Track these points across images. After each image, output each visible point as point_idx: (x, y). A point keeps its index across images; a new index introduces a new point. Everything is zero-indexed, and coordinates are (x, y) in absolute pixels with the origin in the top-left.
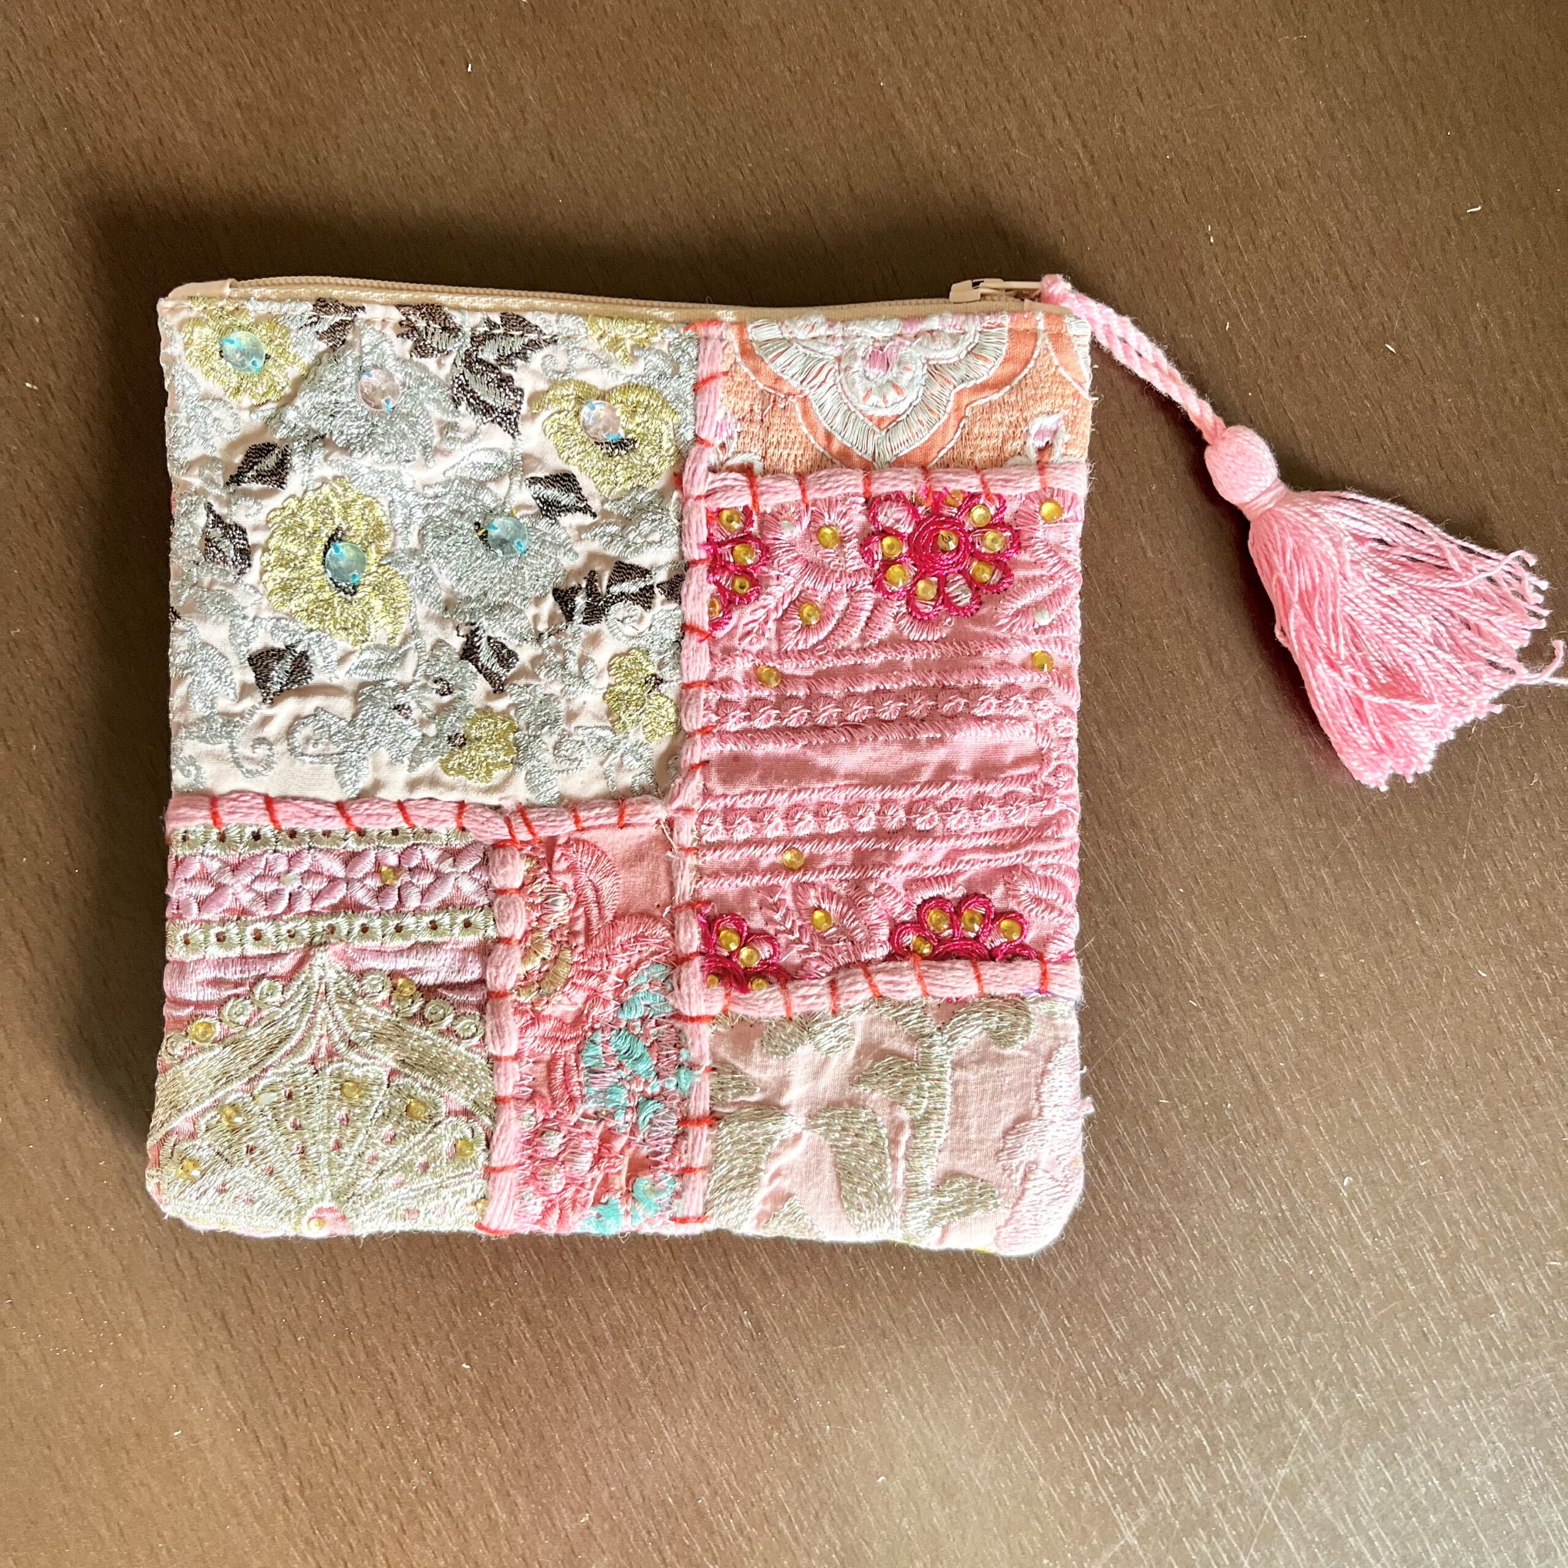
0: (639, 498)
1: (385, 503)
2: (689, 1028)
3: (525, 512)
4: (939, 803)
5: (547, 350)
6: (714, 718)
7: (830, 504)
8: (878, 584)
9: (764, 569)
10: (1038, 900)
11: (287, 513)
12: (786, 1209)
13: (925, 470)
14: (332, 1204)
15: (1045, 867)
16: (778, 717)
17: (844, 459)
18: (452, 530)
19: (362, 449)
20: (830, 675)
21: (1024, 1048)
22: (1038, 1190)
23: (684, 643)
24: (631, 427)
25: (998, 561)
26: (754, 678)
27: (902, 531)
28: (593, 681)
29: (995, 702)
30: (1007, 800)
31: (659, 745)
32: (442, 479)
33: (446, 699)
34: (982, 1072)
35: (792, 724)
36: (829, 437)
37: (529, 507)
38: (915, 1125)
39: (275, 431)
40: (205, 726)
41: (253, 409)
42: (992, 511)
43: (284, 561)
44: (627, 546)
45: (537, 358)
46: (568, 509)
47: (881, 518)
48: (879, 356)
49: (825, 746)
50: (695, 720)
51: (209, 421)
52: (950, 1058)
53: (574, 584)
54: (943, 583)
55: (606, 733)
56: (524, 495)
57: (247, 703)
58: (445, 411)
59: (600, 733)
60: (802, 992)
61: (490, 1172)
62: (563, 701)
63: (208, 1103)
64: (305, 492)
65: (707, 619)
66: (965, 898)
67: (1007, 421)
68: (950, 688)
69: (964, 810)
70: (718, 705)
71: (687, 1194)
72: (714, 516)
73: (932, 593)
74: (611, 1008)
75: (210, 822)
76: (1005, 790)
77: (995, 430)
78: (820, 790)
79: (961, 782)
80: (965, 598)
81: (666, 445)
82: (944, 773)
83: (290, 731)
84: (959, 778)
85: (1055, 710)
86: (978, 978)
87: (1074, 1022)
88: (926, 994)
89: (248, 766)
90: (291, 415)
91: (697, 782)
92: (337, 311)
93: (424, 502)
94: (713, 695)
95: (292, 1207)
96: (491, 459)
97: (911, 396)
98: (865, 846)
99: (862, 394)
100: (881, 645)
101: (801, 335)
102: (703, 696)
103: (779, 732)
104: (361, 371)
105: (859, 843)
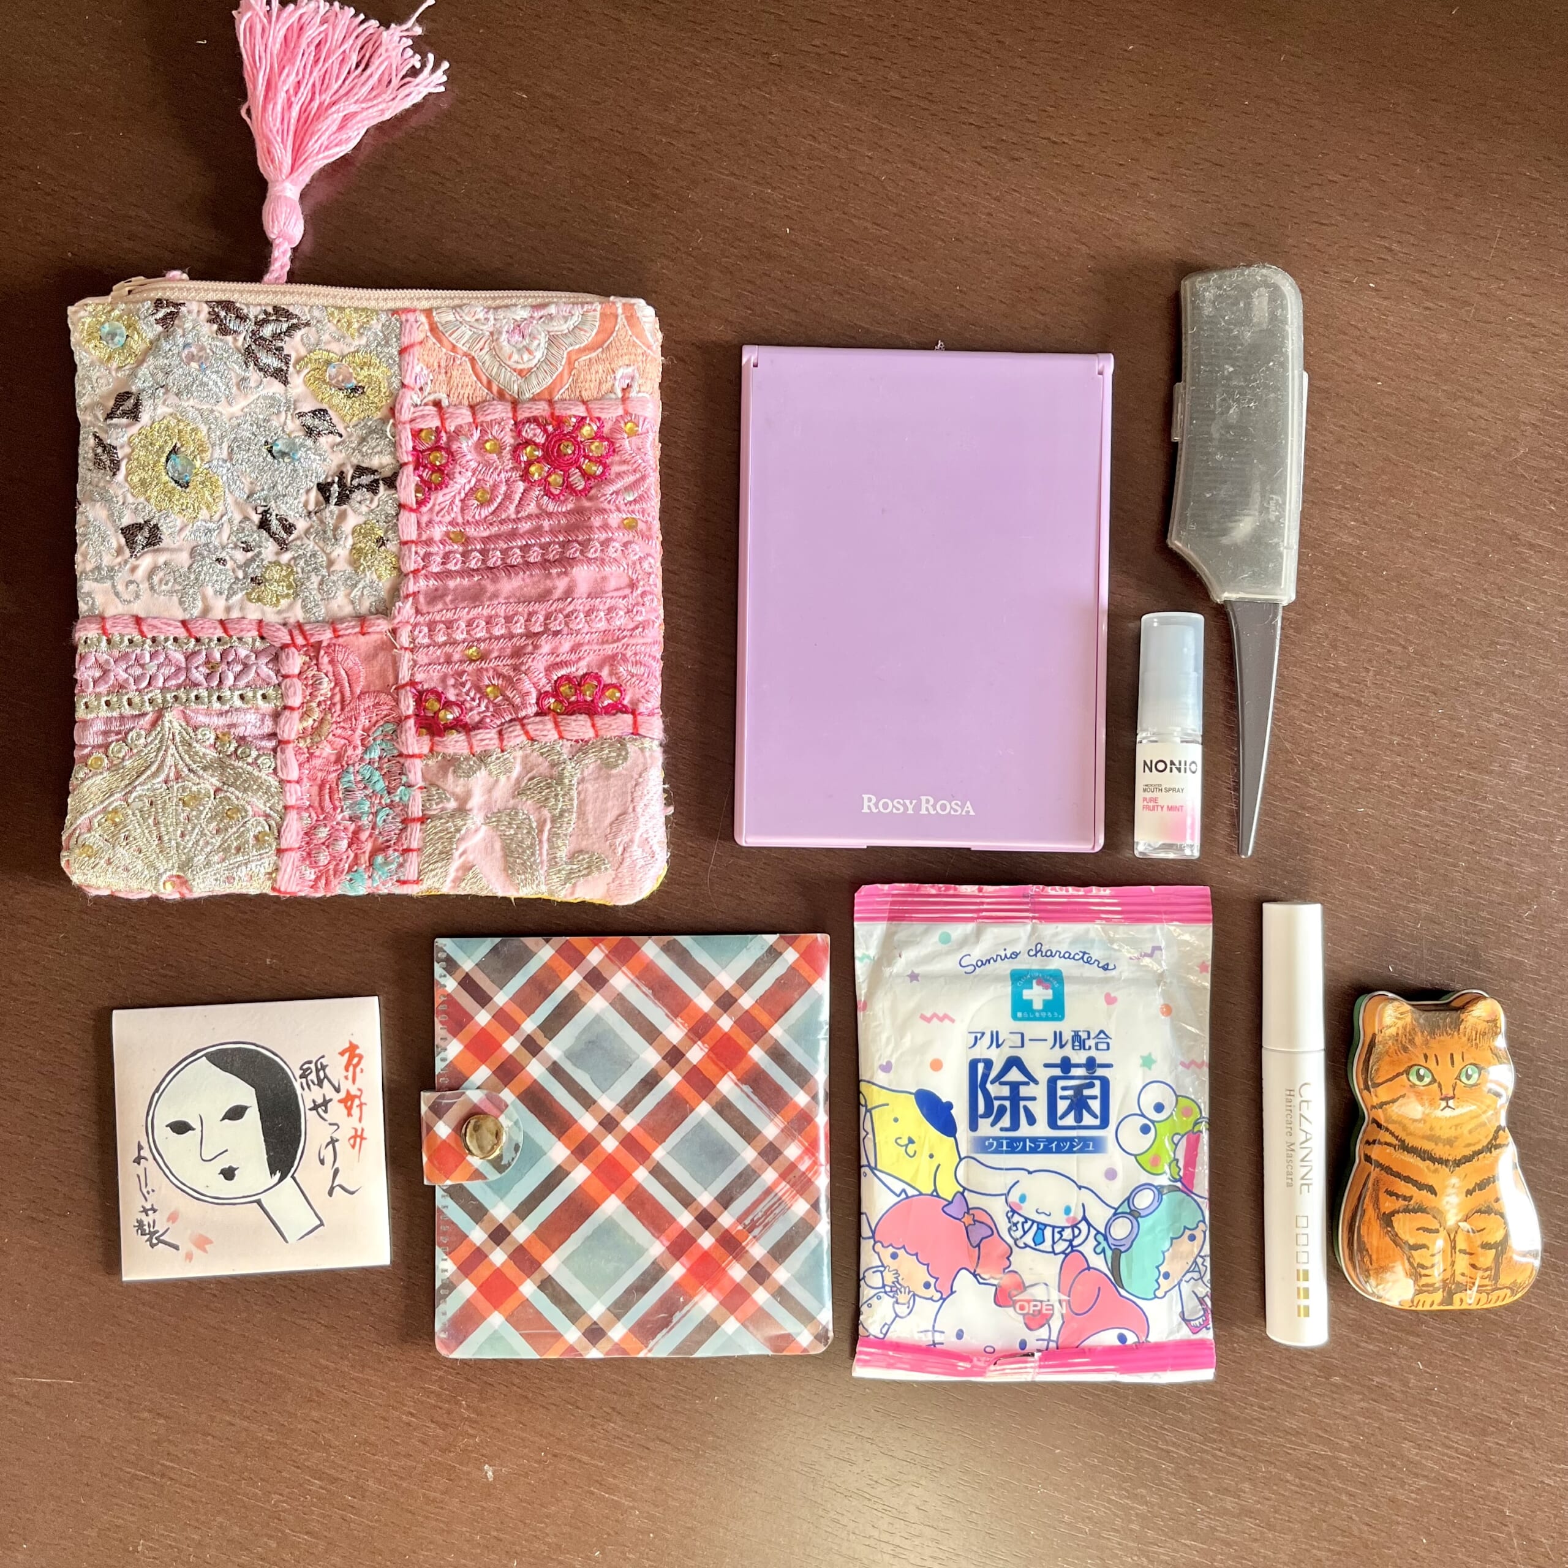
0: (369, 424)
1: (206, 430)
2: (408, 763)
3: (296, 434)
4: (565, 612)
5: (304, 330)
6: (422, 564)
7: (491, 424)
8: (525, 476)
9: (451, 467)
10: (631, 675)
11: (142, 436)
12: (471, 875)
13: (551, 402)
14: (180, 873)
15: (636, 654)
16: (463, 562)
17: (500, 396)
18: (249, 446)
19: (188, 395)
20: (497, 537)
21: (624, 769)
22: (633, 858)
23: (400, 516)
24: (361, 378)
26: (447, 538)
27: (538, 441)
28: (343, 542)
29: (599, 549)
30: (609, 610)
31: (387, 582)
32: (241, 413)
33: (250, 554)
34: (597, 786)
35: (473, 566)
36: (489, 382)
37: (298, 431)
38: (554, 820)
39: (132, 384)
40: (96, 573)
41: (118, 370)
42: (595, 428)
43: (142, 467)
44: (363, 455)
45: (298, 334)
46: (323, 432)
47: (524, 434)
48: (519, 330)
49: (493, 579)
50: (410, 565)
51: (95, 379)
52: (577, 776)
53: (329, 480)
55: (351, 575)
56: (295, 424)
57: (121, 558)
58: (240, 369)
60: (479, 737)
61: (280, 852)
62: (324, 555)
63: (98, 808)
64: (153, 423)
65: (414, 499)
66: (585, 676)
67: (601, 371)
68: (572, 541)
69: (581, 617)
70: (424, 556)
71: (407, 865)
72: (416, 434)
73: (560, 480)
74: (360, 750)
75: (101, 632)
76: (608, 605)
77: (594, 376)
78: (489, 606)
79: (578, 598)
80: (580, 485)
81: (383, 389)
82: (569, 592)
83: (150, 575)
85: (640, 554)
86: (593, 726)
87: (659, 752)
88: (561, 738)
89: (124, 597)
90: (142, 374)
91: (411, 605)
92: (168, 306)
94: (420, 550)
95: (154, 875)
97: (538, 355)
98: (519, 642)
99: (508, 355)
100: (529, 517)
101: (468, 318)
102: (414, 550)
103: (464, 572)
104: (185, 344)
105: (515, 640)
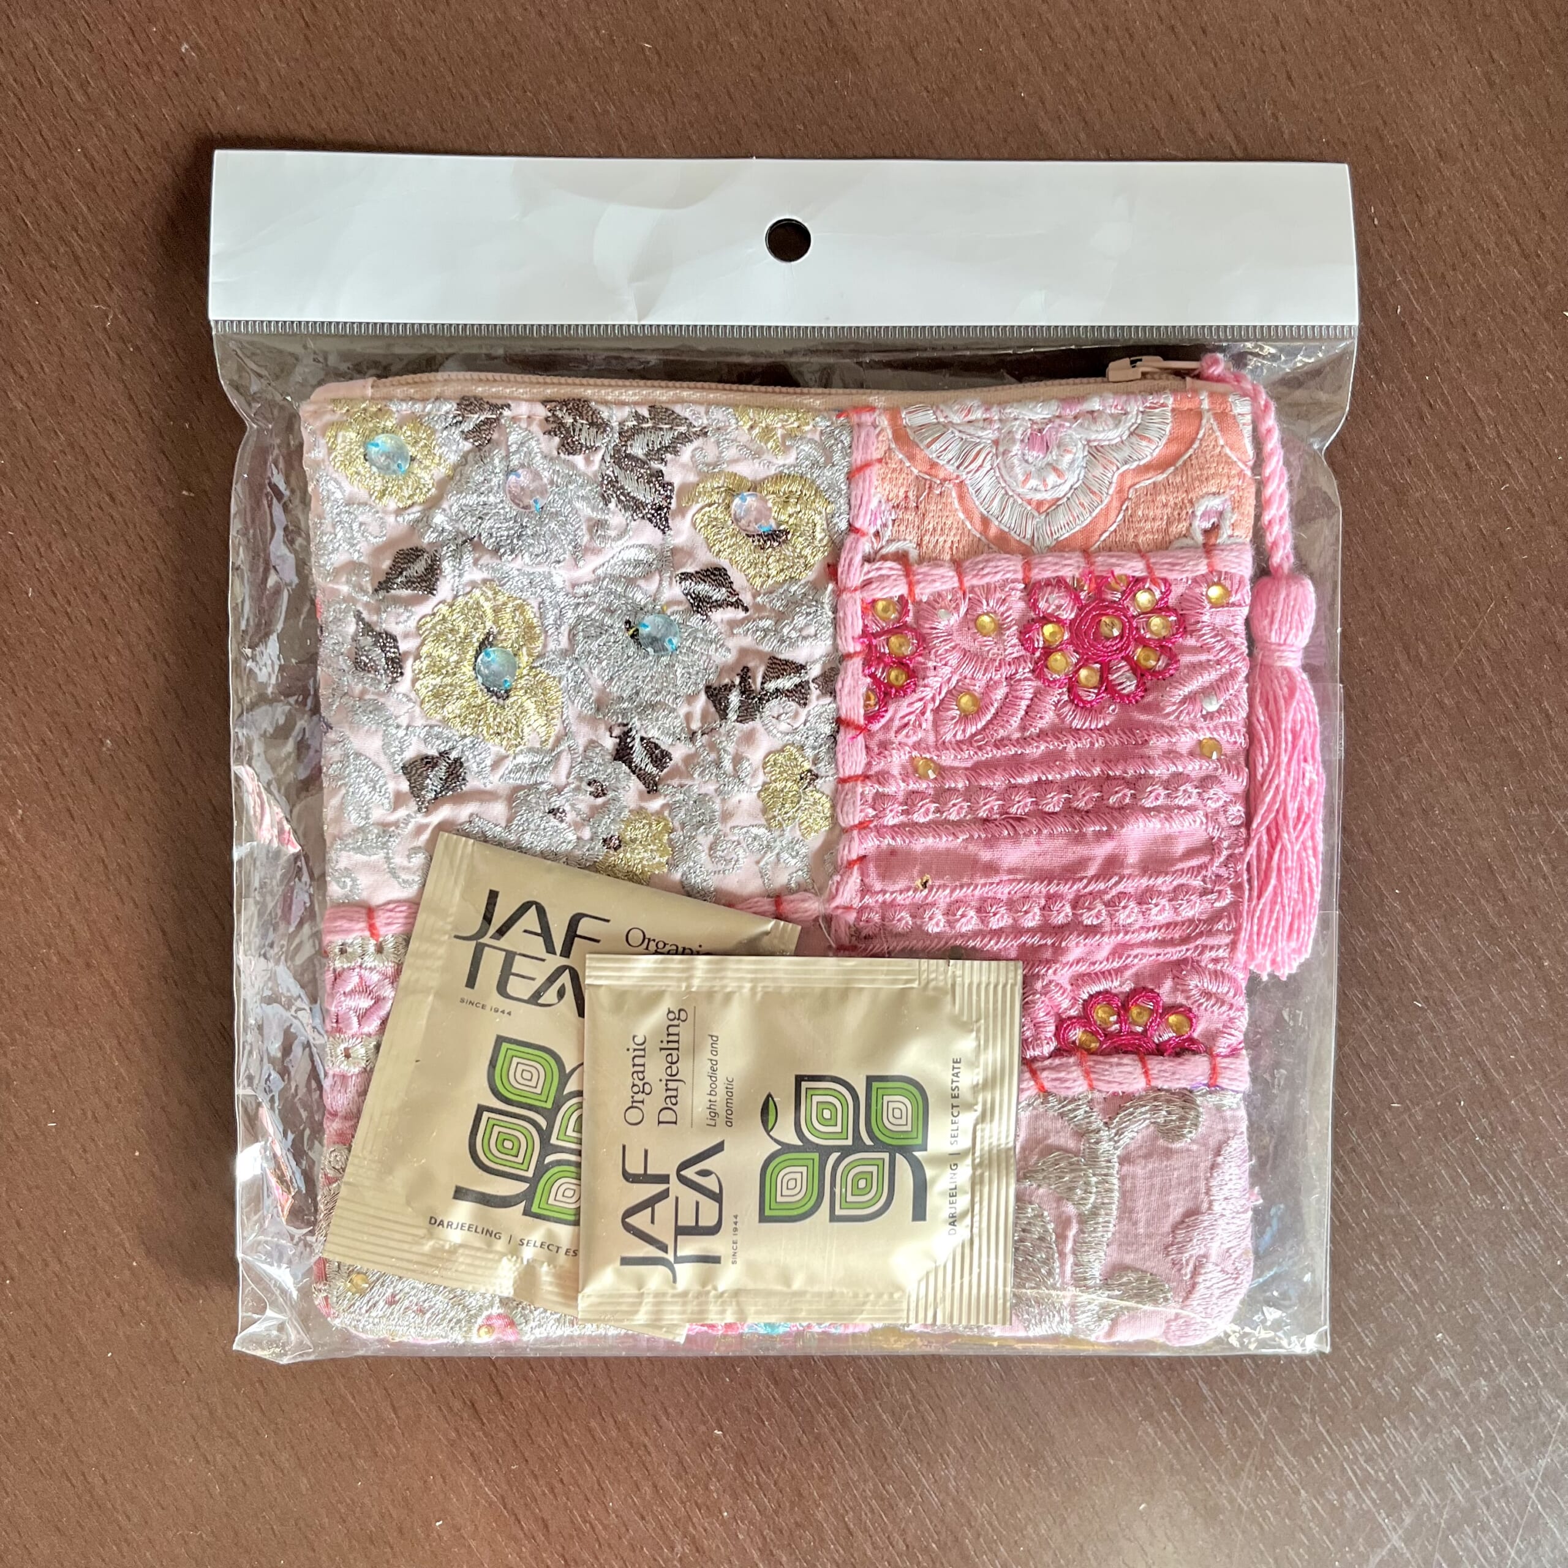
0: (793, 589)
1: (535, 604)
3: (675, 608)
4: (1107, 897)
5: (697, 443)
6: (871, 812)
7: (988, 590)
8: (1039, 670)
9: (920, 659)
10: (1208, 995)
11: (437, 619)
13: (1086, 553)
14: (501, 1311)
15: (1216, 961)
16: (937, 811)
17: (1002, 544)
18: (602, 629)
19: (512, 552)
20: (989, 767)
21: (1193, 1141)
22: (1208, 1284)
23: (840, 738)
24: (784, 518)
25: (1162, 647)
26: (911, 771)
27: (1064, 617)
28: (748, 781)
29: (1163, 793)
30: (1177, 893)
31: (815, 841)
32: (593, 577)
33: (600, 800)
34: (1150, 1166)
35: (953, 817)
36: (985, 521)
37: (679, 603)
38: (1083, 1220)
39: (422, 536)
40: (360, 837)
41: (399, 512)
42: (1158, 595)
43: (436, 668)
44: (782, 641)
45: (687, 452)
46: (719, 605)
47: (1042, 605)
48: (1038, 438)
49: (987, 840)
50: (853, 816)
51: (355, 526)
52: (1118, 1152)
53: (727, 681)
54: (1106, 670)
55: (762, 831)
56: (674, 591)
57: (402, 813)
58: (593, 509)
59: (755, 831)
62: (718, 800)
64: (456, 597)
65: (862, 712)
66: (1134, 992)
67: (1172, 503)
68: (1115, 778)
69: (1132, 904)
70: (874, 799)
72: (869, 607)
73: (1095, 680)
75: (367, 933)
76: (1175, 883)
77: (1158, 512)
78: (984, 885)
79: (1130, 876)
80: (1130, 686)
81: (819, 535)
82: (1112, 866)
84: (1127, 872)
85: (1225, 798)
86: (1146, 1073)
87: (1242, 1113)
88: (1092, 1088)
89: (404, 876)
90: (439, 519)
91: (854, 879)
92: (482, 410)
93: (573, 601)
94: (869, 789)
95: (463, 1315)
96: (642, 555)
97: (1072, 479)
98: (1030, 942)
99: (1021, 478)
100: (1042, 735)
101: (956, 419)
102: (859, 790)
103: (937, 826)
104: (509, 472)
105: (1023, 939)
